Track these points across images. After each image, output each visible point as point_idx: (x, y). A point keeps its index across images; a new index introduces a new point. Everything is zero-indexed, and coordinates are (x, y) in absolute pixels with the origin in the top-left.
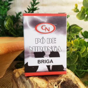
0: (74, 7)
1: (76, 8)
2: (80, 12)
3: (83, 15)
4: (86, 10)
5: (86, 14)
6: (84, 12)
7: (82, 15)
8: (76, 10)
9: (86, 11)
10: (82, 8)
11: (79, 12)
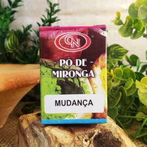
0: (114, 17)
1: (118, 18)
2: (124, 25)
3: (129, 30)
4: (133, 21)
5: (134, 28)
6: (131, 25)
7: (127, 29)
8: (118, 21)
9: (134, 24)
10: (127, 18)
11: (122, 25)
